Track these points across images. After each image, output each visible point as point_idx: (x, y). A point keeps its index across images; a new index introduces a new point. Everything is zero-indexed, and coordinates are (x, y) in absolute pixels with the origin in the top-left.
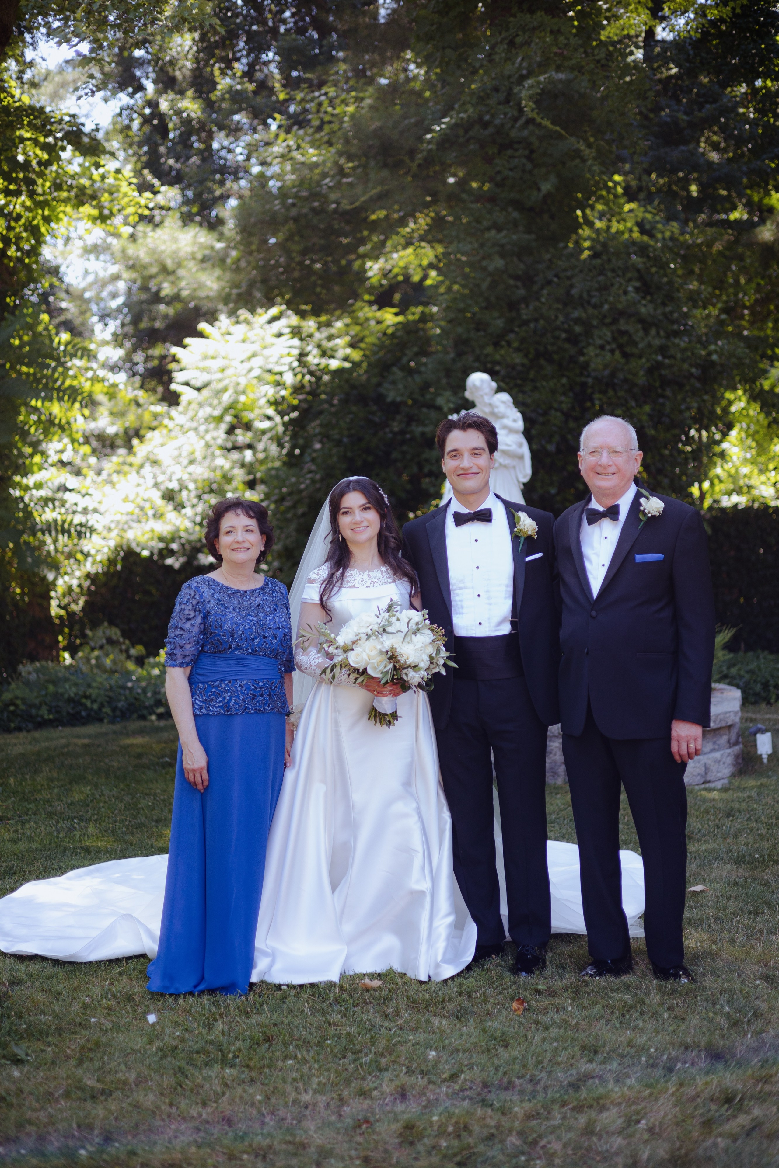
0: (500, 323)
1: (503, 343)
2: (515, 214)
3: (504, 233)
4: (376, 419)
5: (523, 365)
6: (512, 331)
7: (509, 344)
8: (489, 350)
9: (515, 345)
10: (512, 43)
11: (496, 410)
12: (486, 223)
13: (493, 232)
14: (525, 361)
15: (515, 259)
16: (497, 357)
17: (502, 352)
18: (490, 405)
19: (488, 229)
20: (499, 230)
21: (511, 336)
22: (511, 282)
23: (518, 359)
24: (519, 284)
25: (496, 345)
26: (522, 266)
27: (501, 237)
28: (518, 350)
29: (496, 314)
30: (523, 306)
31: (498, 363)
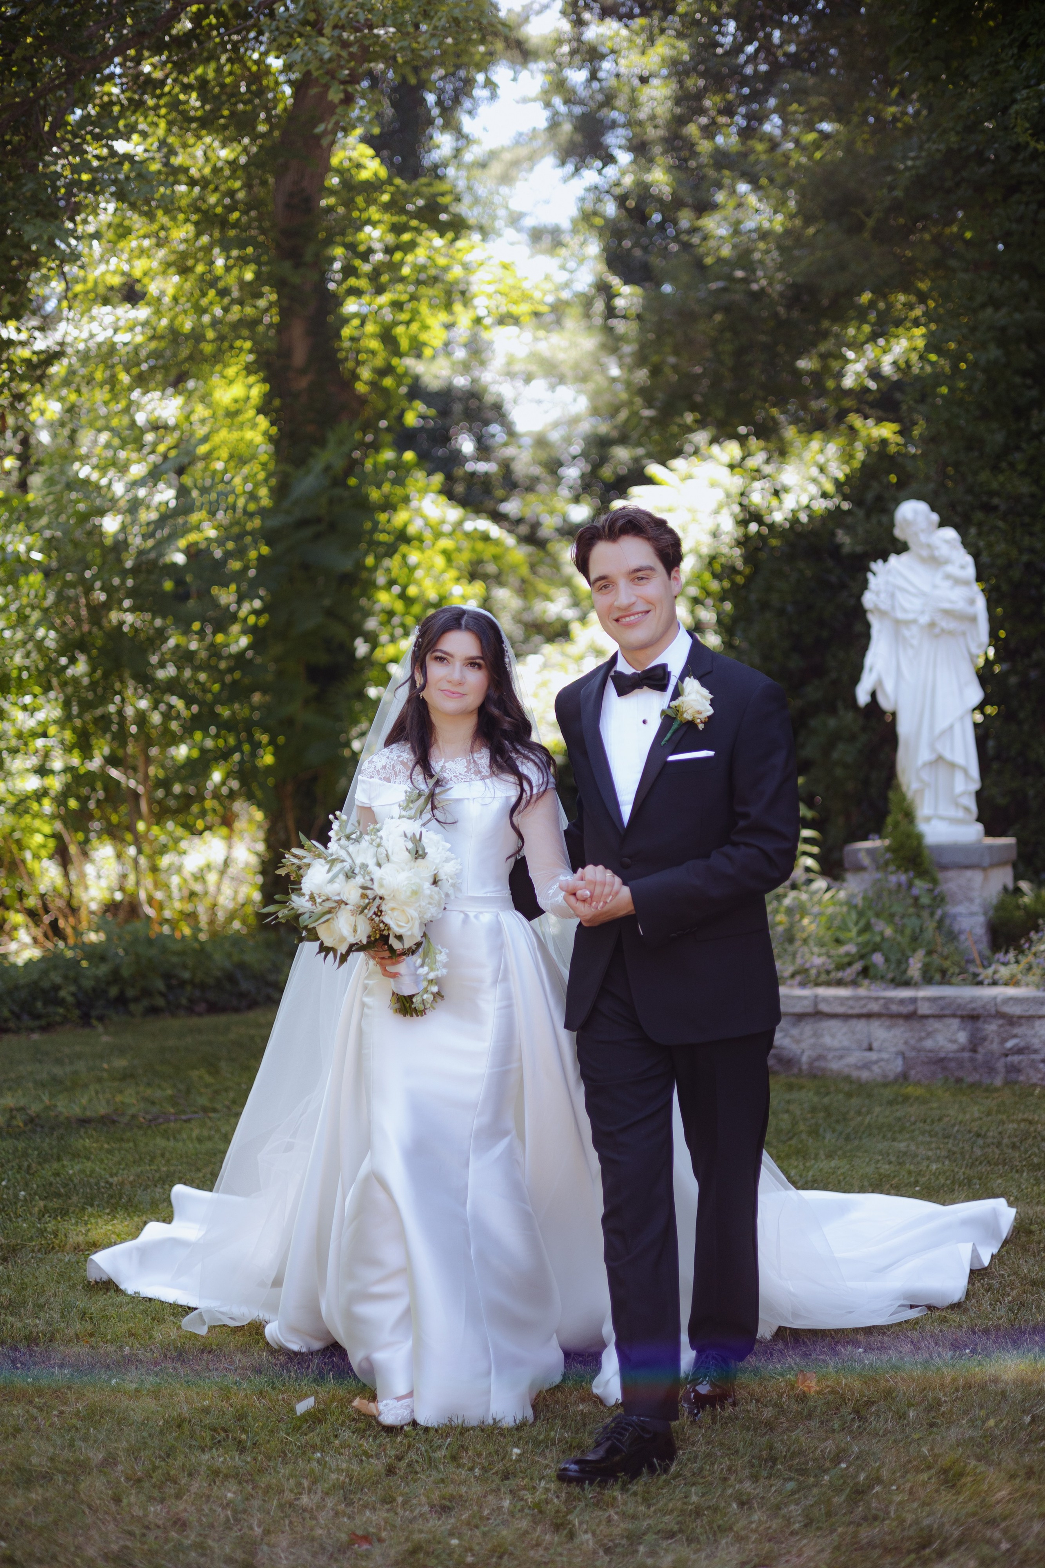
0: (999, 437)
1: (1004, 465)
2: (1024, 285)
3: (1004, 311)
4: (833, 579)
5: (1033, 496)
6: (1018, 448)
7: (1012, 465)
8: (984, 476)
9: (1021, 467)
10: (1024, 46)
11: (937, 553)
12: (980, 299)
13: (989, 310)
14: (1034, 489)
15: (1023, 347)
16: (995, 486)
17: (1001, 478)
18: (929, 546)
19: (983, 306)
20: (997, 308)
21: (1018, 456)
22: (1018, 380)
23: (1024, 488)
24: (1029, 381)
25: (996, 469)
26: (1032, 356)
27: (1001, 317)
28: (1024, 474)
29: (995, 425)
30: (1035, 412)
31: (996, 494)
